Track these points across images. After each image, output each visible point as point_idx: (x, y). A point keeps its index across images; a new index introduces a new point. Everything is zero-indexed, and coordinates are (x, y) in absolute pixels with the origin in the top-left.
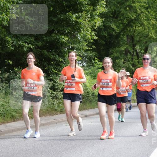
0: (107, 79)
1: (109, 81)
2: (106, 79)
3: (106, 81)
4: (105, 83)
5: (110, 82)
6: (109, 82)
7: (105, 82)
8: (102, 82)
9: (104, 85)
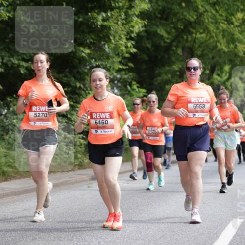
0: (104, 113)
1: (108, 115)
2: (102, 113)
3: (103, 115)
4: (101, 120)
5: (111, 117)
6: (107, 117)
7: (101, 118)
8: (94, 118)
9: (98, 125)
